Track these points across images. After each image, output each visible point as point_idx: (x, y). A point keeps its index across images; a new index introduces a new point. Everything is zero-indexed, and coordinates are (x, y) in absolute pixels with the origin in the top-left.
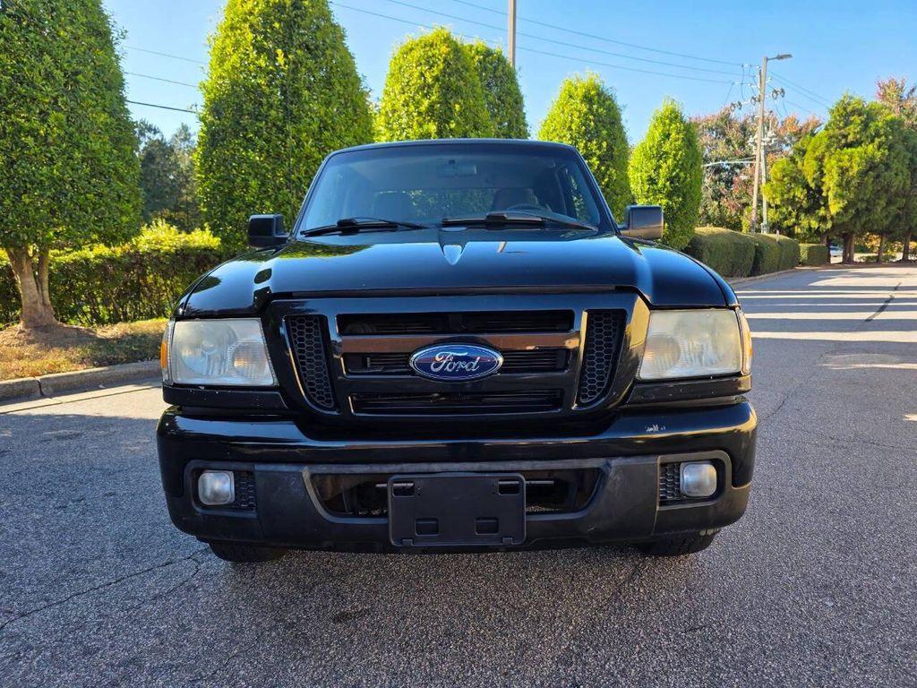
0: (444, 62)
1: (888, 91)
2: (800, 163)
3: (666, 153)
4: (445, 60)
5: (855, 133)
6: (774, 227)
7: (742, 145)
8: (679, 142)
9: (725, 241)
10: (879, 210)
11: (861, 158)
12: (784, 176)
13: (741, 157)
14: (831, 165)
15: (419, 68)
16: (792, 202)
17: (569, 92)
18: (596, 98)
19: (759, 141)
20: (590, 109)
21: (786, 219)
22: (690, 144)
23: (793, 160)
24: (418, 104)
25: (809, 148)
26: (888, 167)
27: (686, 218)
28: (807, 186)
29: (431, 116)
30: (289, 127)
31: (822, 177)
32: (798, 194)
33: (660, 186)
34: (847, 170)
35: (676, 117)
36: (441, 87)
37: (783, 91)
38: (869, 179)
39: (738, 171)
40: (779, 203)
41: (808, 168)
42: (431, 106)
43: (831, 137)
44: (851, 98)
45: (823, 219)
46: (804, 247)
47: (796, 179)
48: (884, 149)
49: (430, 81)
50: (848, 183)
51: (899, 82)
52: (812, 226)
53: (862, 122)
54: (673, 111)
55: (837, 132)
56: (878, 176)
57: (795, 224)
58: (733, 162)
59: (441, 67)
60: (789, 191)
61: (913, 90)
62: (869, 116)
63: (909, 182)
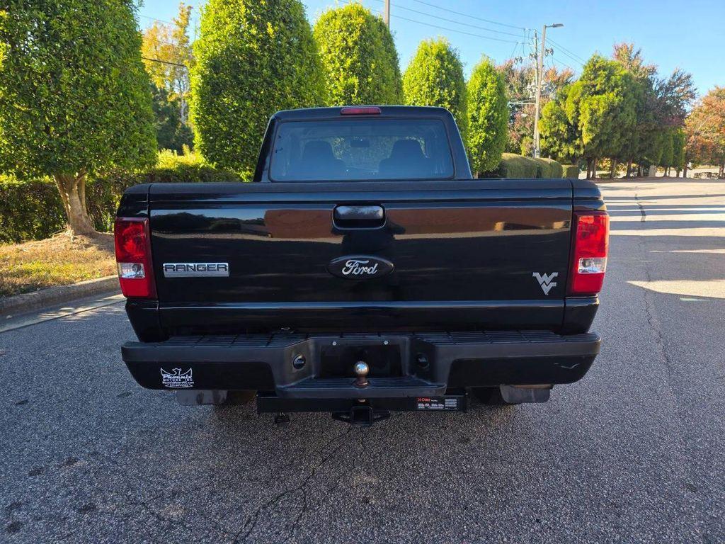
0: (360, 31)
1: (621, 52)
2: (563, 106)
3: (484, 98)
4: (361, 29)
5: (601, 84)
6: (545, 153)
7: (521, 90)
8: (493, 90)
9: (519, 164)
10: (615, 140)
11: (605, 102)
12: (552, 115)
13: (520, 100)
14: (585, 107)
15: (341, 34)
16: (557, 134)
17: (426, 50)
18: (446, 56)
19: (535, 88)
20: (441, 65)
21: (552, 146)
22: (501, 92)
23: (557, 103)
24: (342, 62)
25: (570, 94)
26: (622, 109)
27: (498, 147)
28: (567, 123)
29: (353, 72)
30: (276, 83)
31: (578, 116)
32: (561, 128)
33: (480, 123)
34: (596, 111)
35: (491, 71)
36: (359, 49)
37: (552, 51)
38: (610, 118)
39: (516, 109)
40: (548, 135)
41: (569, 109)
42: (353, 64)
43: (585, 87)
44: (599, 57)
45: (578, 147)
46: (565, 167)
47: (561, 117)
48: (621, 96)
49: (351, 44)
50: (596, 120)
51: (629, 46)
52: (570, 152)
53: (606, 76)
54: (488, 66)
55: (589, 82)
56: (615, 117)
57: (558, 151)
58: (514, 103)
59: (358, 34)
60: (555, 126)
61: (638, 53)
62: (610, 71)
63: (635, 121)
